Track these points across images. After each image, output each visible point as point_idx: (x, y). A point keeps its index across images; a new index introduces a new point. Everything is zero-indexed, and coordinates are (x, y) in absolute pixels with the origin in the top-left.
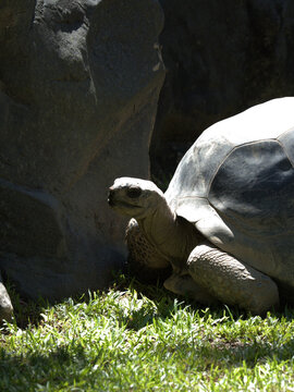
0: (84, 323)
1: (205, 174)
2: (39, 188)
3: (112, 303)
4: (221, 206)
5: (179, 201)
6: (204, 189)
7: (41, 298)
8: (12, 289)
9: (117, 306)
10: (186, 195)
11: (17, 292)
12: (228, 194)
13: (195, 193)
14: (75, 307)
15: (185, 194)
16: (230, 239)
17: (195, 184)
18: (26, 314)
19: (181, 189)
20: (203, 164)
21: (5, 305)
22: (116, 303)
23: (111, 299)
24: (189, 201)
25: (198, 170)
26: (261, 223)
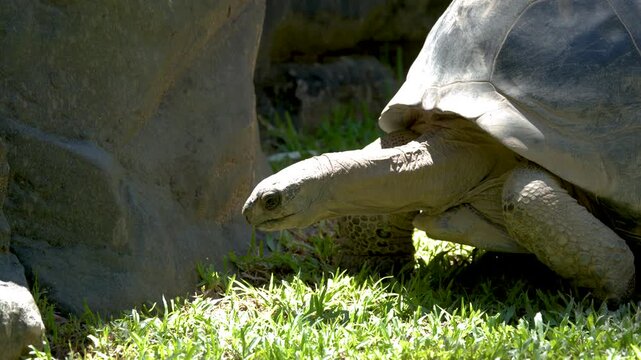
0: (156, 349)
1: (484, 46)
2: (82, 138)
3: (201, 318)
4: (514, 92)
5: (440, 91)
6: (483, 68)
7: (88, 311)
8: (42, 297)
9: (208, 322)
10: (452, 79)
11: (50, 302)
12: (526, 74)
13: (468, 76)
14: (143, 325)
15: (450, 78)
16: (537, 141)
17: (466, 62)
18: (65, 337)
19: (442, 72)
20: (478, 32)
21: (31, 322)
22: (206, 317)
23: (199, 311)
24: (459, 89)
25: (470, 40)
26: (582, 115)
